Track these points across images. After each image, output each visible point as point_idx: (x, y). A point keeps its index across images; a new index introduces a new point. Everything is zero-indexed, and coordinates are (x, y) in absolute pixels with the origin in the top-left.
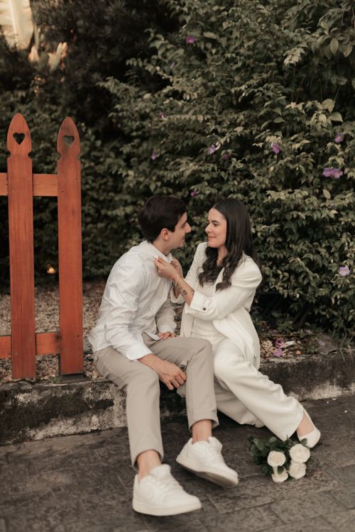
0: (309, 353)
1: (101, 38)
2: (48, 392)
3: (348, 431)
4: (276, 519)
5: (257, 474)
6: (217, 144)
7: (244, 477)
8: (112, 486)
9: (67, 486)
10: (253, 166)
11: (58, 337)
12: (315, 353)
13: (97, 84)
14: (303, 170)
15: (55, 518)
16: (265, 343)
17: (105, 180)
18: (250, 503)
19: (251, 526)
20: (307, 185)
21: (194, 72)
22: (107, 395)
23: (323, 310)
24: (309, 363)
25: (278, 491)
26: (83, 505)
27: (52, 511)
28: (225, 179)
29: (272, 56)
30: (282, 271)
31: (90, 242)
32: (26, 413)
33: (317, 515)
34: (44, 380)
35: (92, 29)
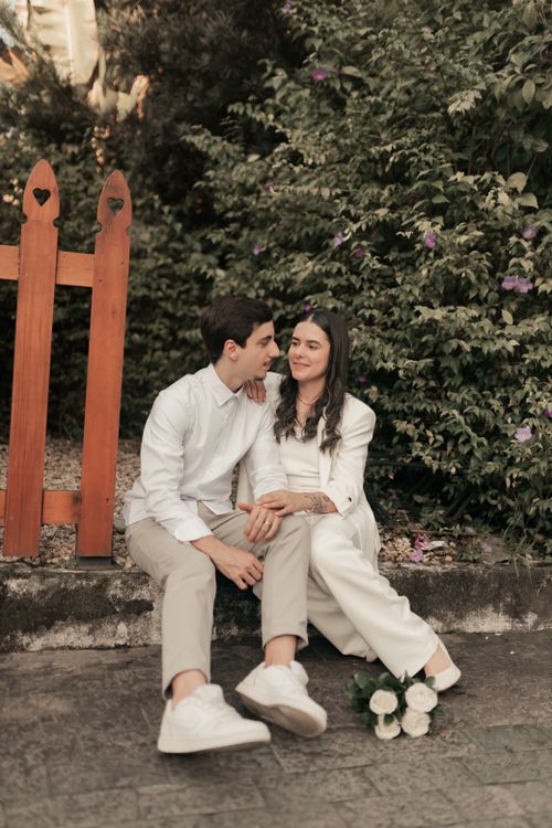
0: (465, 561)
1: (195, 72)
2: (54, 580)
3: (509, 680)
4: (369, 788)
5: (353, 725)
6: (346, 232)
7: (333, 726)
8: (129, 721)
9: (63, 717)
10: (400, 270)
11: (77, 499)
12: (475, 561)
13: (183, 138)
14: (473, 278)
15: (37, 756)
16: (399, 540)
17: (187, 286)
18: (335, 762)
19: (329, 794)
20: (479, 301)
21: (324, 124)
22: (143, 593)
23: (494, 498)
24: (462, 575)
25: (381, 751)
26: (81, 743)
27: (33, 746)
28: (358, 286)
29: (439, 104)
30: (433, 432)
31: (157, 379)
32: (18, 608)
33: (433, 788)
34: (52, 563)
35: (183, 58)
